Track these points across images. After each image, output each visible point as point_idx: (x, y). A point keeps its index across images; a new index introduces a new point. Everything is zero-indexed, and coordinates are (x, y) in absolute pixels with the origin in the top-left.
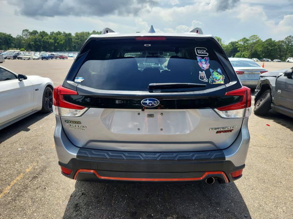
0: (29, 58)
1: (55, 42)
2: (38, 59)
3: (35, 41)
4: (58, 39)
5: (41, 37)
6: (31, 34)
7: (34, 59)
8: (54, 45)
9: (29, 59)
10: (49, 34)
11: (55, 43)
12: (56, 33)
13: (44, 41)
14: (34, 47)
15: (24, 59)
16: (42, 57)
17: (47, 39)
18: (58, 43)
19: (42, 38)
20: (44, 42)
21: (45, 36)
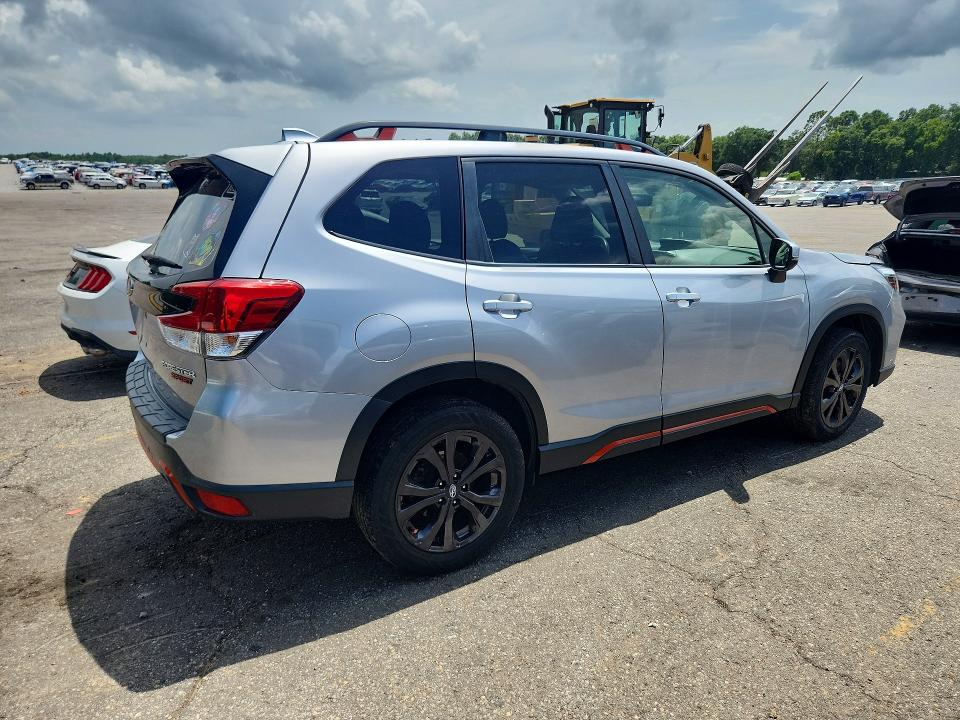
0: (788, 201)
1: (908, 145)
2: (814, 203)
3: (841, 145)
4: (921, 133)
5: (862, 132)
6: (834, 123)
7: (800, 205)
8: (903, 157)
9: (787, 203)
10: (895, 116)
11: (907, 149)
12: (922, 111)
13: (869, 142)
14: (832, 165)
15: (772, 205)
16: (827, 197)
17: (883, 136)
18: (918, 148)
19: (867, 134)
20: (869, 147)
21: (877, 126)
